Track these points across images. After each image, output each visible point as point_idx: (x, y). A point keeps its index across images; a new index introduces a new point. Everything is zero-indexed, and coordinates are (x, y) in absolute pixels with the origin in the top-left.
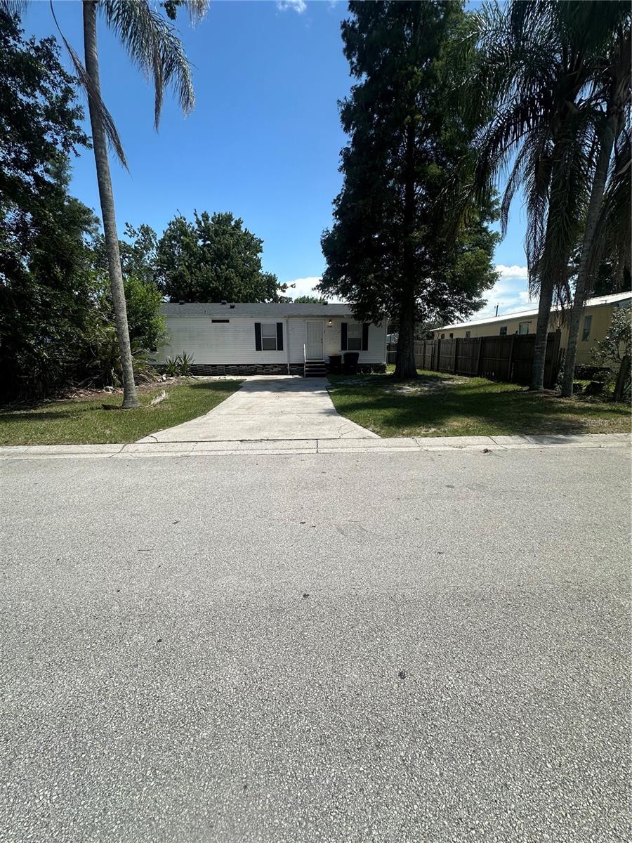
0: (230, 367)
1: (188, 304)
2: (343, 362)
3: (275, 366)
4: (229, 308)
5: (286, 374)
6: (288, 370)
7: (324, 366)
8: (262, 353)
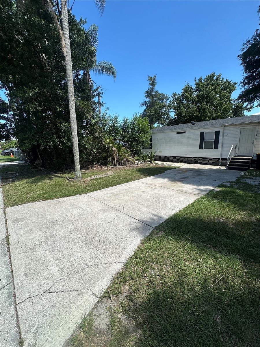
0: (183, 158)
1: (175, 126)
3: (211, 159)
4: (191, 125)
5: (217, 165)
6: (220, 162)
7: (249, 162)
8: (203, 151)
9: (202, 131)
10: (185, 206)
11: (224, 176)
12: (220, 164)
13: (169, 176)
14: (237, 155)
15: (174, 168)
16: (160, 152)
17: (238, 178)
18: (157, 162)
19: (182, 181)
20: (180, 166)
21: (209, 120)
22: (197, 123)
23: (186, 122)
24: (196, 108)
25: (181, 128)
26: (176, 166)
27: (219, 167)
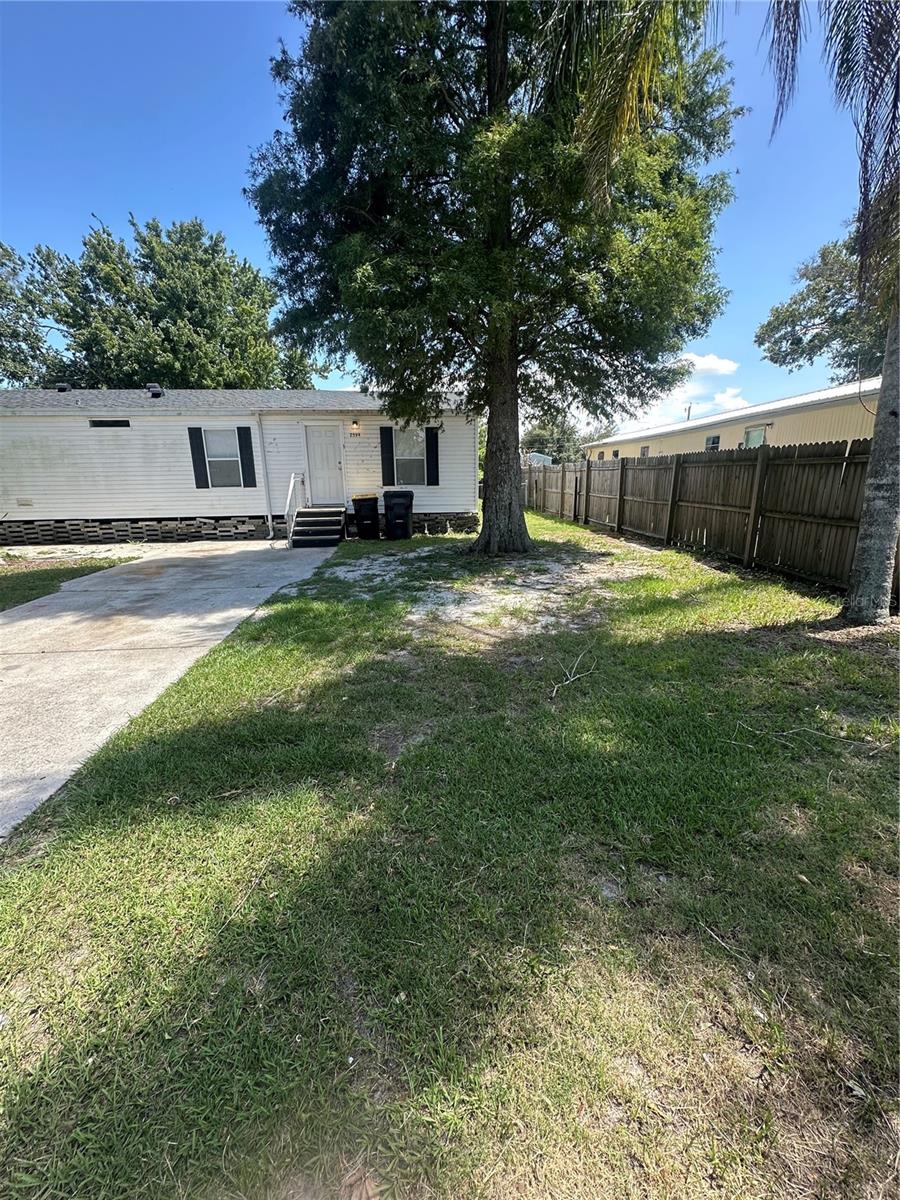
0: (140, 524)
1: (77, 392)
2: (381, 510)
3: (241, 520)
4: (147, 398)
5: (265, 538)
6: (271, 529)
7: (340, 521)
8: (212, 494)
9: (195, 424)
10: (150, 698)
11: (283, 570)
12: (272, 534)
13: (81, 599)
14: (309, 504)
15: (107, 566)
16: (23, 504)
17: (318, 568)
18: (16, 551)
19: (143, 608)
20: (131, 555)
21: (215, 388)
22: (171, 394)
23: (128, 382)
24: (159, 336)
25: (106, 406)
26: (114, 558)
27: (270, 542)
